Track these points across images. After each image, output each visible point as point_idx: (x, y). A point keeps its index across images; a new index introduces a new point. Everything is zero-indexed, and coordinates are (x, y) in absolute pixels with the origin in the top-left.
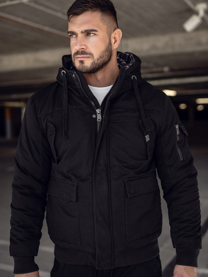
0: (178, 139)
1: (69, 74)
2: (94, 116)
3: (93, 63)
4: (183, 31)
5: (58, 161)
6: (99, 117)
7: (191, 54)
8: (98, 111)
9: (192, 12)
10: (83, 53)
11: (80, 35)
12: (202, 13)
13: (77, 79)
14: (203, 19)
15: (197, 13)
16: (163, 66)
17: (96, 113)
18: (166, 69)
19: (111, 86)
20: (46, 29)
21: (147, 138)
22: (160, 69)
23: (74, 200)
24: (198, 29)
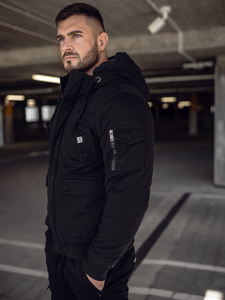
3: (80, 63)
4: (149, 33)
7: (156, 55)
9: (156, 15)
10: (70, 53)
11: (67, 38)
12: (165, 16)
14: (166, 21)
15: (161, 16)
24: (162, 31)
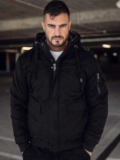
0: (98, 82)
1: (40, 44)
2: (52, 68)
5: (32, 92)
6: (55, 68)
8: (54, 65)
13: (44, 47)
16: (103, 30)
17: (53, 66)
18: (105, 31)
19: (63, 51)
20: (29, 4)
21: (81, 80)
22: (101, 31)
23: (39, 113)
